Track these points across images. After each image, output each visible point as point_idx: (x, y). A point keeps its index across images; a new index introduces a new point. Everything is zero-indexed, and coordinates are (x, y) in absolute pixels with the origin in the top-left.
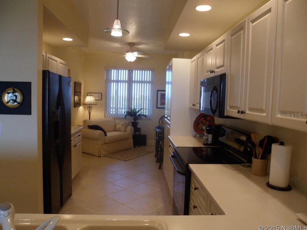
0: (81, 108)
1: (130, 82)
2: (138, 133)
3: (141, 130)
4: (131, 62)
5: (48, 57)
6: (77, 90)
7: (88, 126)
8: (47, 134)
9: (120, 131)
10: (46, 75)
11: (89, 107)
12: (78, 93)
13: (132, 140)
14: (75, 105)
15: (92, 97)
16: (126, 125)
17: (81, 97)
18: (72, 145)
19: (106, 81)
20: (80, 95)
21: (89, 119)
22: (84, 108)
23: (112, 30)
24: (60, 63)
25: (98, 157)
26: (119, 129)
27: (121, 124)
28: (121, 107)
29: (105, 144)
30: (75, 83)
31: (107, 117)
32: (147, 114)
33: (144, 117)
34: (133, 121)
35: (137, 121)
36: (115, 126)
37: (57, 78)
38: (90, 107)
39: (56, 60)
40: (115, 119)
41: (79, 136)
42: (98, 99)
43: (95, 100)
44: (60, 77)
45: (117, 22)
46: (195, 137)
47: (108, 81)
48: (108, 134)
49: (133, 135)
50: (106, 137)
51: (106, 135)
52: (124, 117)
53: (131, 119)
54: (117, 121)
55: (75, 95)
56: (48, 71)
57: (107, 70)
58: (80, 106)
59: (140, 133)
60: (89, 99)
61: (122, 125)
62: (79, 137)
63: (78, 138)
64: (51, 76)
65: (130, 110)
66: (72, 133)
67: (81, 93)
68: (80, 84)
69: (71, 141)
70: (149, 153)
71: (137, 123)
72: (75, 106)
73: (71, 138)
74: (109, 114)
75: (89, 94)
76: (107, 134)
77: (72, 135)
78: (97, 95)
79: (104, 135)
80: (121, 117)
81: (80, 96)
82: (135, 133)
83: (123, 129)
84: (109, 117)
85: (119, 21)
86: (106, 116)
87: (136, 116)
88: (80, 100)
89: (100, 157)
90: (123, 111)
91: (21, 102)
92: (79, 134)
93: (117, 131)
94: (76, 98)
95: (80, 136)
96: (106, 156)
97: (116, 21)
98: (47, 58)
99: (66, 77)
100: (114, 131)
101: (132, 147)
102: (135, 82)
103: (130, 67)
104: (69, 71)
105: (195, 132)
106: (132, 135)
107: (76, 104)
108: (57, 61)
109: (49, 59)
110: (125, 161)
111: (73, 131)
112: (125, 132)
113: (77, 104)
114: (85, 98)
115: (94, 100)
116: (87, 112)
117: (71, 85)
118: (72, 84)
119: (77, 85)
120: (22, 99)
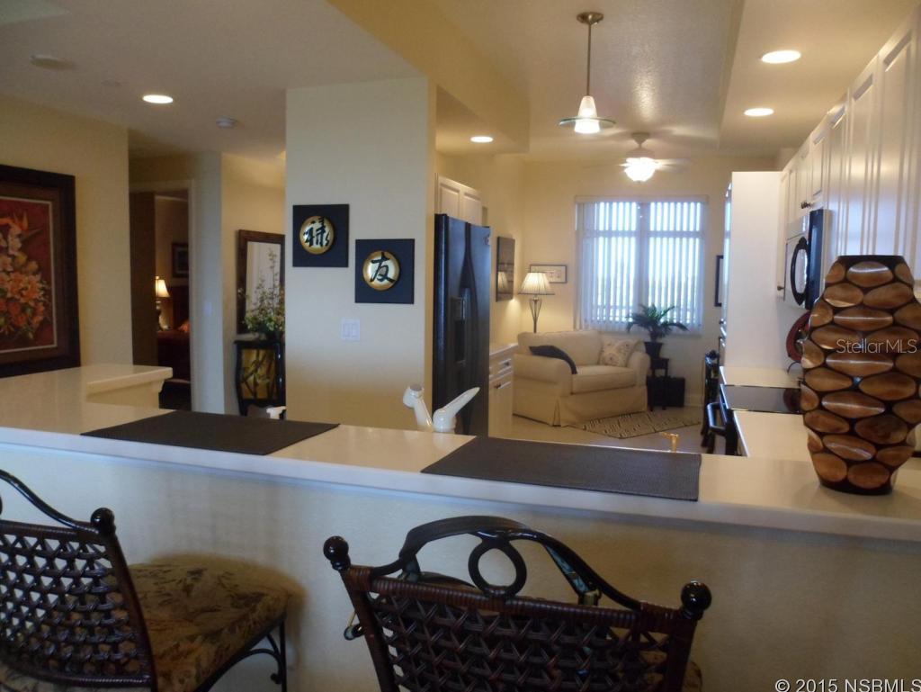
0: (514, 304)
1: (643, 234)
2: (660, 373)
3: (669, 363)
4: (639, 182)
5: (442, 185)
6: (504, 258)
7: (531, 348)
8: (442, 343)
9: (611, 365)
10: (441, 223)
11: (534, 300)
12: (506, 266)
13: (644, 389)
14: (499, 295)
15: (540, 274)
16: (630, 351)
17: (512, 276)
18: (490, 382)
19: (577, 233)
20: (512, 272)
21: (532, 331)
22: (522, 303)
23: (577, 121)
24: (466, 194)
25: (554, 426)
26: (611, 359)
27: (617, 345)
28: (618, 304)
29: (572, 394)
30: (499, 239)
31: (581, 328)
32: (688, 322)
33: (681, 331)
34: (648, 339)
35: (660, 340)
36: (602, 351)
37: (462, 230)
38: (536, 301)
39: (457, 188)
40: (600, 332)
41: (507, 364)
42: (559, 280)
43: (551, 283)
44: (468, 226)
45: (588, 102)
46: (788, 371)
47: (584, 234)
48: (580, 370)
49: (648, 377)
50: (574, 376)
51: (574, 372)
52: (624, 328)
53: (644, 335)
54: (607, 339)
55: (498, 271)
56: (445, 215)
57: (579, 205)
58: (511, 298)
59: (666, 372)
60: (535, 281)
61: (619, 350)
62: (508, 368)
63: (504, 370)
64: (451, 225)
65: (641, 312)
66: (491, 353)
67: (513, 264)
68: (511, 243)
69: (488, 373)
70: (686, 426)
71: (660, 345)
72: (498, 299)
73: (488, 366)
74: (586, 321)
75: (532, 267)
76: (578, 370)
77: (491, 359)
78: (554, 270)
79: (570, 371)
80: (617, 329)
81: (510, 273)
82: (654, 372)
83: (620, 358)
84: (587, 327)
85: (591, 100)
86: (578, 327)
87: (657, 327)
88: (511, 282)
89: (559, 426)
90: (622, 314)
91: (396, 279)
92: (507, 361)
93: (606, 364)
94: (502, 277)
95: (510, 367)
96: (572, 425)
97: (584, 100)
98: (439, 186)
99: (478, 227)
100: (598, 363)
101: (645, 408)
102: (656, 234)
103: (644, 196)
104: (485, 210)
105: (790, 359)
106: (645, 378)
107: (501, 293)
108: (458, 191)
109: (443, 188)
110: (621, 438)
111: (494, 350)
112: (626, 366)
113: (504, 294)
114: (523, 278)
115: (547, 284)
116: (528, 315)
117: (490, 243)
118: (492, 242)
119: (504, 245)
120: (398, 273)
